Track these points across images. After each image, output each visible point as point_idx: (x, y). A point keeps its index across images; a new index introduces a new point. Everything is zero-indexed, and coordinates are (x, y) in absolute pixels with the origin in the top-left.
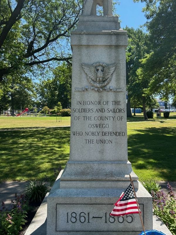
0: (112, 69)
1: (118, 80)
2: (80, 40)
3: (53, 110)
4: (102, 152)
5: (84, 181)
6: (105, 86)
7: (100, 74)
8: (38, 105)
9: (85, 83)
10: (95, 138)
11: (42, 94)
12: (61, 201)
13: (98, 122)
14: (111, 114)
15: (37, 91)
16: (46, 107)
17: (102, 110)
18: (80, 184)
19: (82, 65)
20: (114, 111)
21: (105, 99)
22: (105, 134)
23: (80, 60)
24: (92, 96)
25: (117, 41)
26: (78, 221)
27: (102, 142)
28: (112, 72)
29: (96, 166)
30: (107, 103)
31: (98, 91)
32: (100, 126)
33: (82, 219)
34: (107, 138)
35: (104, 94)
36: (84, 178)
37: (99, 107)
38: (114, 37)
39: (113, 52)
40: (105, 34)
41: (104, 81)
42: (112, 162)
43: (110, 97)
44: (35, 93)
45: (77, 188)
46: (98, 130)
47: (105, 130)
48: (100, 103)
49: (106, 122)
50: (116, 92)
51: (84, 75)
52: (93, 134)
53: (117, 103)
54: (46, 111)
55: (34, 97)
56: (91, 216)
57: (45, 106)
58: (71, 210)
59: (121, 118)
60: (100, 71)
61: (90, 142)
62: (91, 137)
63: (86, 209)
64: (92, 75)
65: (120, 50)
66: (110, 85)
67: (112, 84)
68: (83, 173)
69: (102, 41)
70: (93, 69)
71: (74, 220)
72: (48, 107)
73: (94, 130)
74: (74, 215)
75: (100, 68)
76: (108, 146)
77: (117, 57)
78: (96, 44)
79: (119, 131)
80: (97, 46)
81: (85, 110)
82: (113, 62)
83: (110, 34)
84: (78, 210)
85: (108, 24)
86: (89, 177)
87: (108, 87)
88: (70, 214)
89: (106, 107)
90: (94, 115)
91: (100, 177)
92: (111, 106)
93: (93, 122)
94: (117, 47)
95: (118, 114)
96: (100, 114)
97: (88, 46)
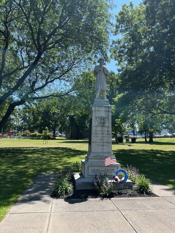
0: (107, 119)
1: (109, 123)
2: (95, 108)
3: (34, 134)
4: (103, 149)
5: (97, 159)
6: (104, 125)
7: (102, 121)
8: (20, 128)
9: (97, 124)
10: (100, 144)
11: (24, 119)
12: (90, 165)
13: (102, 138)
14: (106, 135)
15: (19, 116)
16: (27, 131)
17: (103, 134)
18: (95, 160)
19: (96, 117)
20: (107, 134)
21: (104, 130)
22: (104, 143)
23: (95, 115)
24: (99, 129)
25: (108, 109)
26: (96, 172)
27: (103, 145)
28: (107, 120)
29: (101, 154)
30: (105, 131)
31: (102, 127)
32: (102, 139)
33: (97, 171)
34: (105, 144)
35: (104, 128)
36: (97, 158)
37: (102, 132)
38: (107, 108)
39: (107, 113)
40: (104, 107)
41: (104, 123)
42: (106, 153)
43: (106, 129)
44: (18, 118)
45: (94, 161)
46: (102, 141)
47: (104, 141)
48: (102, 131)
49: (104, 138)
50: (108, 127)
51: (97, 121)
52: (100, 142)
53: (108, 131)
54: (27, 134)
55: (16, 121)
56: (100, 170)
57: (26, 129)
58: (93, 168)
59: (110, 137)
60: (102, 120)
61: (99, 145)
62: (99, 144)
63: (98, 168)
64: (100, 121)
65: (109, 112)
66: (106, 125)
67: (107, 125)
68: (96, 156)
69: (103, 109)
70: (100, 119)
71: (94, 172)
72: (30, 131)
73: (100, 141)
74: (94, 170)
75: (102, 119)
76: (105, 147)
77: (108, 115)
78: (101, 110)
79: (109, 141)
80: (101, 111)
81: (97, 134)
82: (107, 117)
83: (106, 107)
84: (96, 168)
85: (105, 103)
86: (99, 158)
87: (105, 125)
88: (93, 170)
89: (104, 133)
90: (100, 135)
91: (103, 158)
92: (106, 132)
93: (100, 138)
94: (108, 111)
95: (109, 135)
96: (102, 135)
97: (98, 111)
